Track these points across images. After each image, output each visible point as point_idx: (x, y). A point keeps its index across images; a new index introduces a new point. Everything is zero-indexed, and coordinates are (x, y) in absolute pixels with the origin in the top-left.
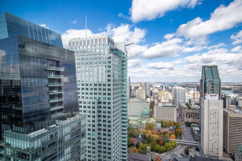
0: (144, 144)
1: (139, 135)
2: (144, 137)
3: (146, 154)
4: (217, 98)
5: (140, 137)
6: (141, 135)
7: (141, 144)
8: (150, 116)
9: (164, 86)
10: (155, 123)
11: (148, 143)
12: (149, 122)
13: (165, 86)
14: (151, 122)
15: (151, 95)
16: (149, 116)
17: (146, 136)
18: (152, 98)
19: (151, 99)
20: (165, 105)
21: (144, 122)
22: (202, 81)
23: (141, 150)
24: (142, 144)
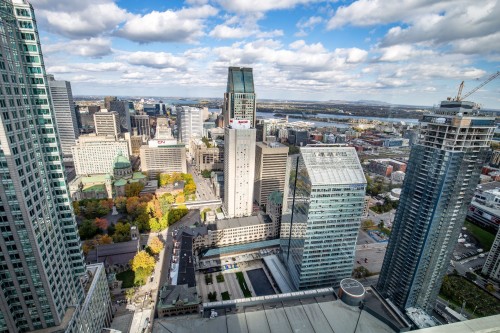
0: (124, 223)
1: (111, 211)
2: (123, 211)
3: (130, 239)
4: (248, 125)
5: (115, 213)
6: (117, 210)
7: (119, 226)
8: (133, 170)
9: (161, 105)
10: (145, 182)
11: (134, 220)
12: (131, 181)
13: (164, 106)
14: (137, 181)
15: (133, 125)
16: (130, 170)
17: (129, 209)
18: (135, 133)
19: (132, 134)
20: (163, 144)
21: (122, 182)
22: (228, 95)
23: (120, 236)
24: (121, 224)
